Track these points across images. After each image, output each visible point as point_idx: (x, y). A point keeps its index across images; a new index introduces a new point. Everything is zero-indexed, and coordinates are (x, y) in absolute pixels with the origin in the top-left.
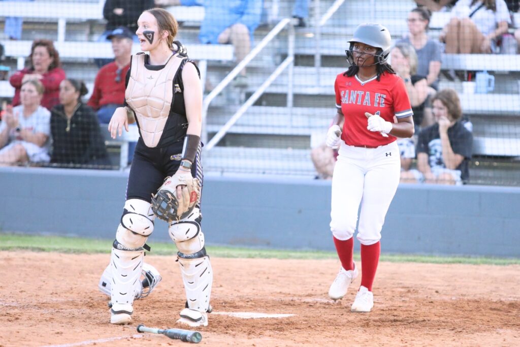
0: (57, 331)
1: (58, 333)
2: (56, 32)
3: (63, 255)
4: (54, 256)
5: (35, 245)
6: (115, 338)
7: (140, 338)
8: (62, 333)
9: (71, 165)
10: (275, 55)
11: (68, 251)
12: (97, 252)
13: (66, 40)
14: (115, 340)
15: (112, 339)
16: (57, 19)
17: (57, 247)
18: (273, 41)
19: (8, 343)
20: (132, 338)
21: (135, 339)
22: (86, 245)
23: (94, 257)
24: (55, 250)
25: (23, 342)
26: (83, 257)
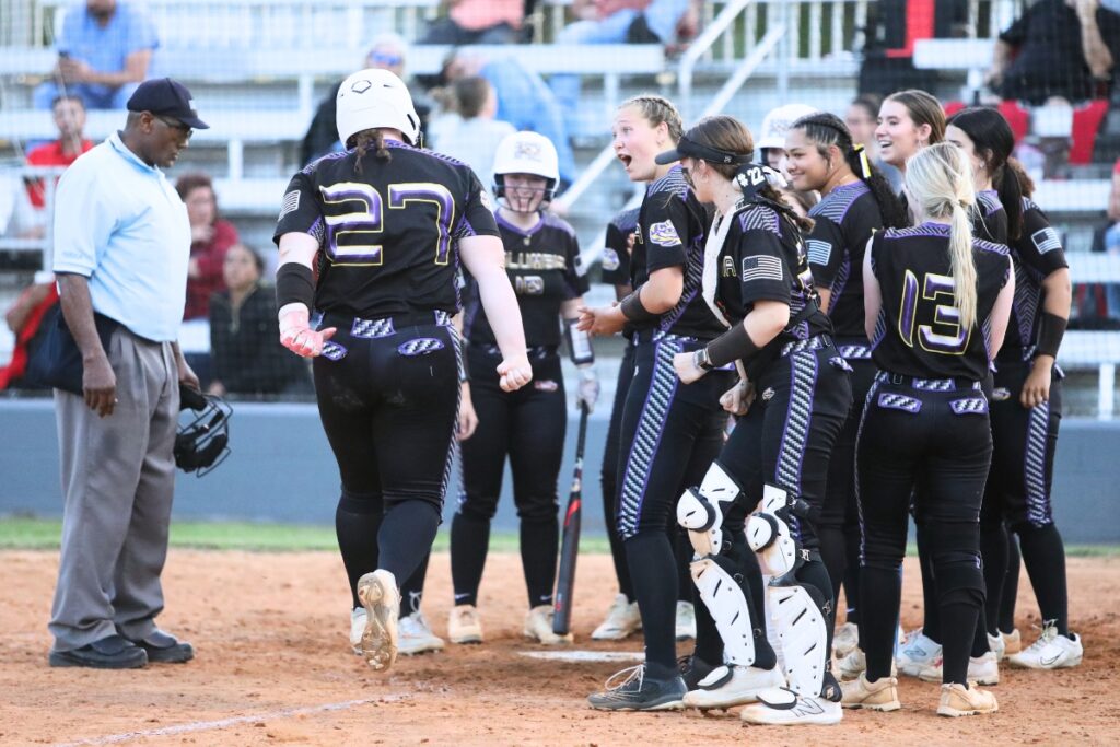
0: (250, 691)
1: (251, 695)
2: (225, 162)
3: (251, 556)
4: (237, 557)
5: (201, 539)
6: (352, 702)
7: (396, 702)
8: (258, 695)
9: (259, 396)
10: (613, 193)
11: (259, 549)
12: (310, 549)
13: (245, 176)
14: (352, 705)
15: (348, 704)
16: (227, 142)
17: (239, 541)
18: (608, 169)
19: (166, 714)
20: (381, 701)
21: (387, 703)
22: (288, 537)
23: (305, 558)
24: (236, 547)
25: (193, 713)
26: (286, 558)
